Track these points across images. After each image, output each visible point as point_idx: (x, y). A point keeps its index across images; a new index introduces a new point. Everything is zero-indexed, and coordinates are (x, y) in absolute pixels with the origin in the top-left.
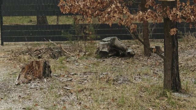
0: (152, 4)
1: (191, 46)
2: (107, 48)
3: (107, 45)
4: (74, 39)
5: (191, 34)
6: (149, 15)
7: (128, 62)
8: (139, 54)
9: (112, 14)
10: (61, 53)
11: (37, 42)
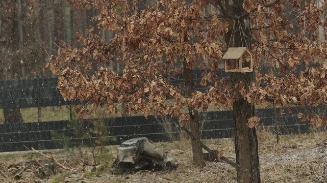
0: (212, 79)
1: (268, 147)
2: (131, 157)
3: (132, 151)
4: (73, 145)
5: (265, 128)
6: (213, 97)
7: (168, 178)
8: (186, 164)
9: (151, 97)
10: (53, 168)
11: (8, 153)
